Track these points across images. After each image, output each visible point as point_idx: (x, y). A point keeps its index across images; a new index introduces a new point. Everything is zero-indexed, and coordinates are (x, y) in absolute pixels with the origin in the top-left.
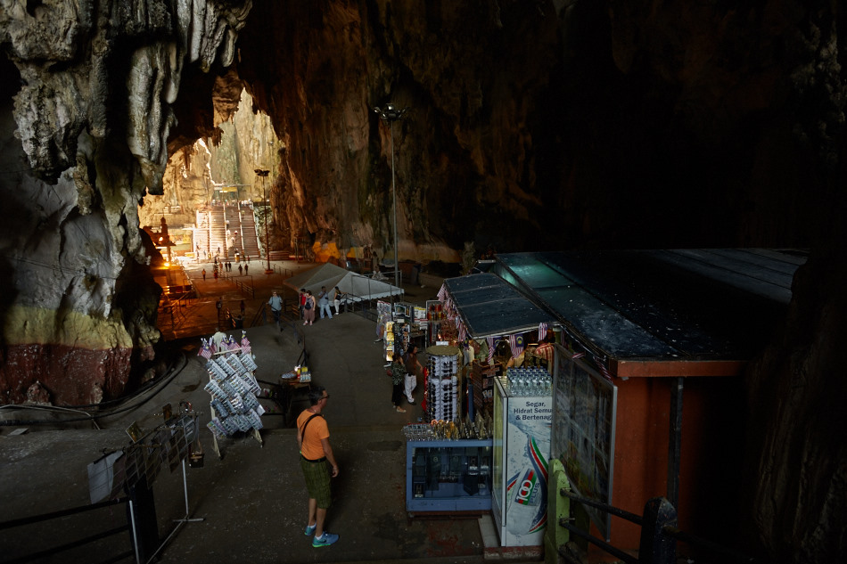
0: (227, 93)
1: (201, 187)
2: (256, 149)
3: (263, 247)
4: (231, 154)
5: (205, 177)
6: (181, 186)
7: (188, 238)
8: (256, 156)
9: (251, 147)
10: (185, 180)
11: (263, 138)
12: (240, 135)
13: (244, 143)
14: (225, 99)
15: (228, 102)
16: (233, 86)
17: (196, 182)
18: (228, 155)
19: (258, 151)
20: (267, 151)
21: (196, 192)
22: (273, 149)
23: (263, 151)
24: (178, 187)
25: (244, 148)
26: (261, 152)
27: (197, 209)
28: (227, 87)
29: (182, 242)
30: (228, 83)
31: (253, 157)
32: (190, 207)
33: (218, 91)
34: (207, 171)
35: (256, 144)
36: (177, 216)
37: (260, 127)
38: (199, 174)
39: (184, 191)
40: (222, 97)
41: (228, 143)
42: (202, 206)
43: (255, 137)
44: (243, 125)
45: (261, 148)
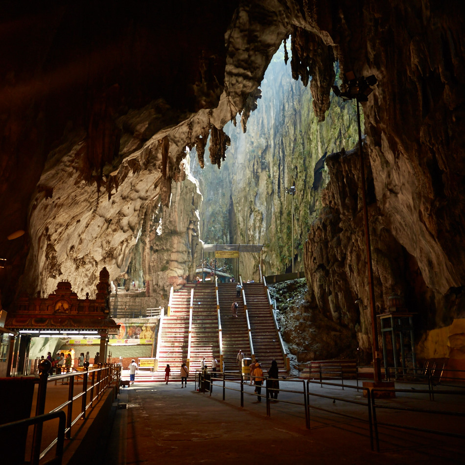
0: (246, 61)
1: (182, 248)
2: (258, 225)
3: (292, 352)
4: (224, 234)
5: (191, 232)
6: (151, 248)
7: (149, 334)
8: (257, 235)
9: (252, 222)
10: (158, 238)
11: (268, 210)
12: (237, 208)
13: (241, 219)
14: (241, 71)
15: (246, 77)
16: (256, 49)
17: (175, 240)
18: (220, 234)
19: (260, 227)
20: (273, 226)
21: (174, 256)
22: (281, 224)
23: (267, 228)
24: (147, 250)
25: (242, 225)
26: (263, 229)
27: (171, 285)
28: (247, 50)
29: (138, 341)
30: (249, 42)
31: (253, 236)
32: (161, 284)
33: (232, 55)
34: (195, 223)
35: (259, 218)
36: (138, 300)
37: (264, 195)
38: (181, 227)
39: (155, 256)
40: (237, 66)
41: (221, 220)
42: (180, 281)
43: (257, 209)
44: (242, 194)
45: (264, 224)
